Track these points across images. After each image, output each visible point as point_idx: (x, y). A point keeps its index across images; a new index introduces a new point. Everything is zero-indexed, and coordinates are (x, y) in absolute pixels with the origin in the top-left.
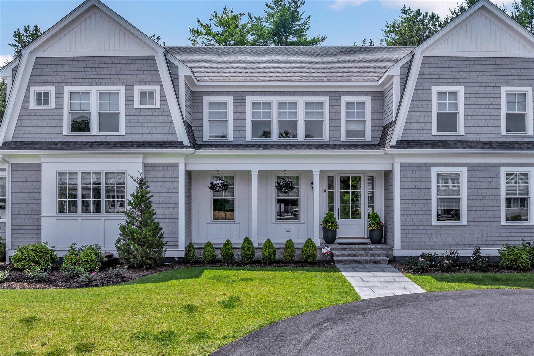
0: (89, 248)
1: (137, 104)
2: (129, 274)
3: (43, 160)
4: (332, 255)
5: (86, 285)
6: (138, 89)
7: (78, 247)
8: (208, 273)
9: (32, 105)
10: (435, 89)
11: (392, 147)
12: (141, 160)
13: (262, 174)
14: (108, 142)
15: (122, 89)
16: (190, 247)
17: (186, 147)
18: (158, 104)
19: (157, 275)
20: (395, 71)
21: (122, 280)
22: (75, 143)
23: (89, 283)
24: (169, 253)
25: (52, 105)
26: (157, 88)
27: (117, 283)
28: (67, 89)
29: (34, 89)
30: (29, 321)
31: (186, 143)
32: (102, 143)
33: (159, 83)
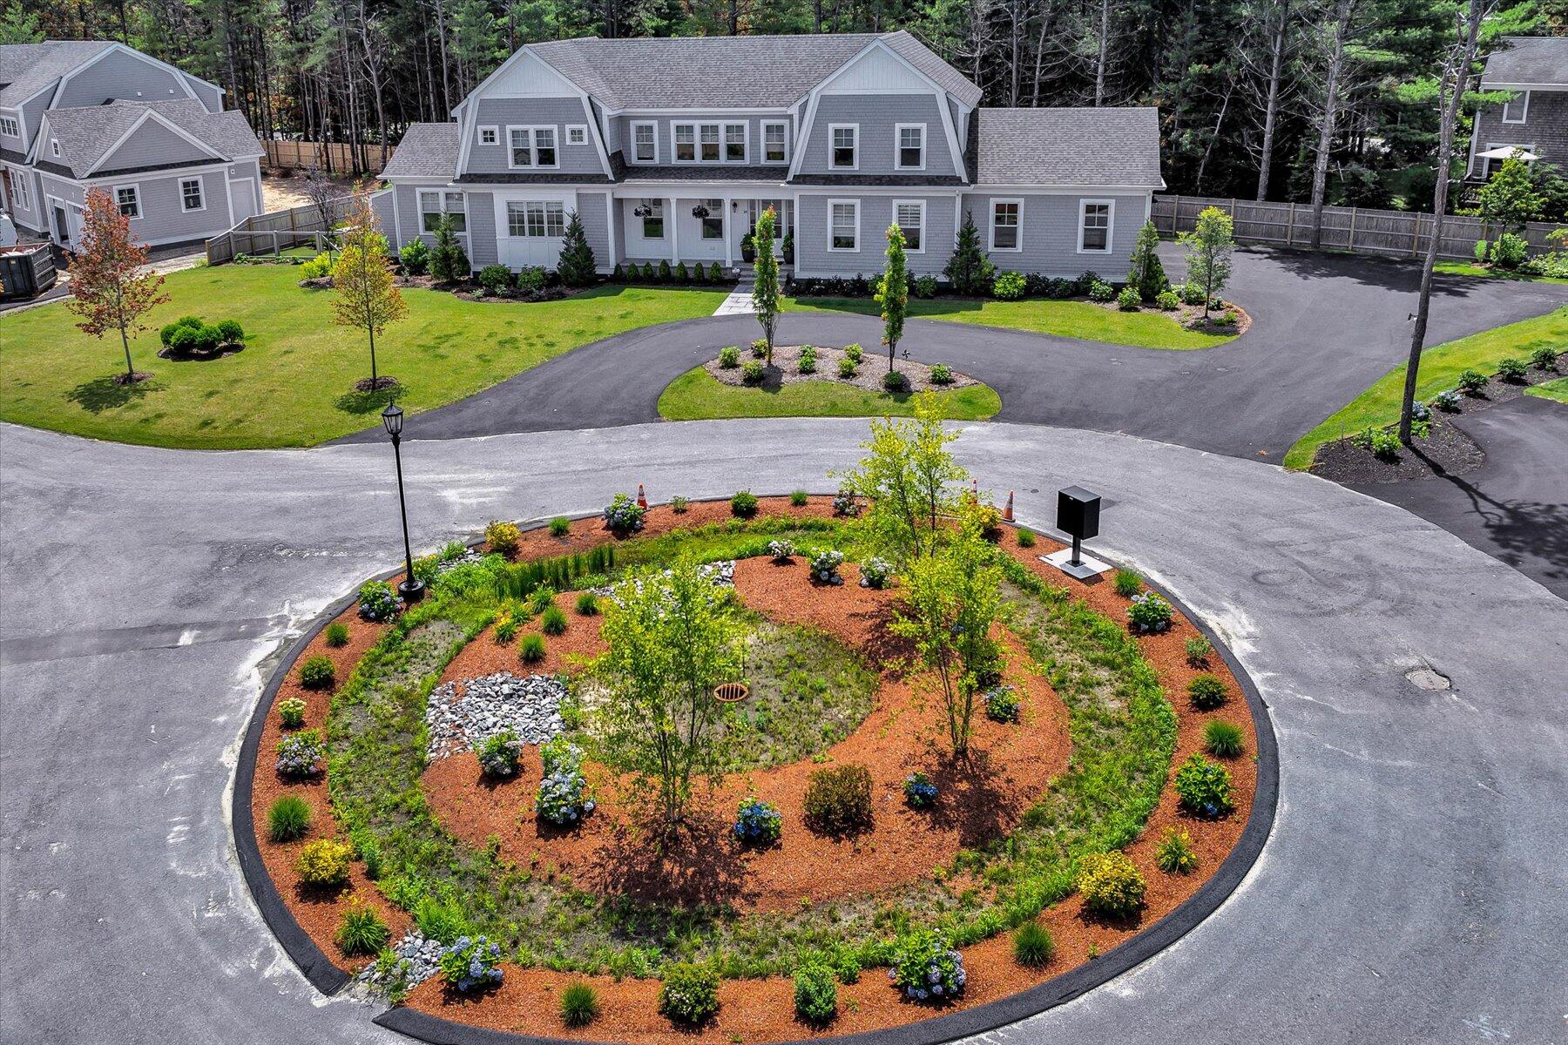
0: (538, 269)
1: (568, 142)
2: (568, 291)
3: (494, 192)
4: (739, 275)
5: (537, 301)
6: (568, 128)
7: (529, 267)
8: (627, 291)
9: (481, 142)
10: (832, 127)
11: (788, 183)
12: (574, 192)
13: (679, 201)
14: (547, 175)
15: (555, 128)
16: (618, 267)
17: (611, 182)
18: (586, 142)
19: (589, 292)
20: (794, 110)
21: (562, 296)
22: (519, 175)
23: (539, 299)
24: (599, 271)
25: (497, 142)
26: (585, 127)
27: (559, 299)
28: (509, 128)
29: (481, 128)
30: (509, 323)
31: (611, 177)
32: (542, 176)
33: (586, 122)
